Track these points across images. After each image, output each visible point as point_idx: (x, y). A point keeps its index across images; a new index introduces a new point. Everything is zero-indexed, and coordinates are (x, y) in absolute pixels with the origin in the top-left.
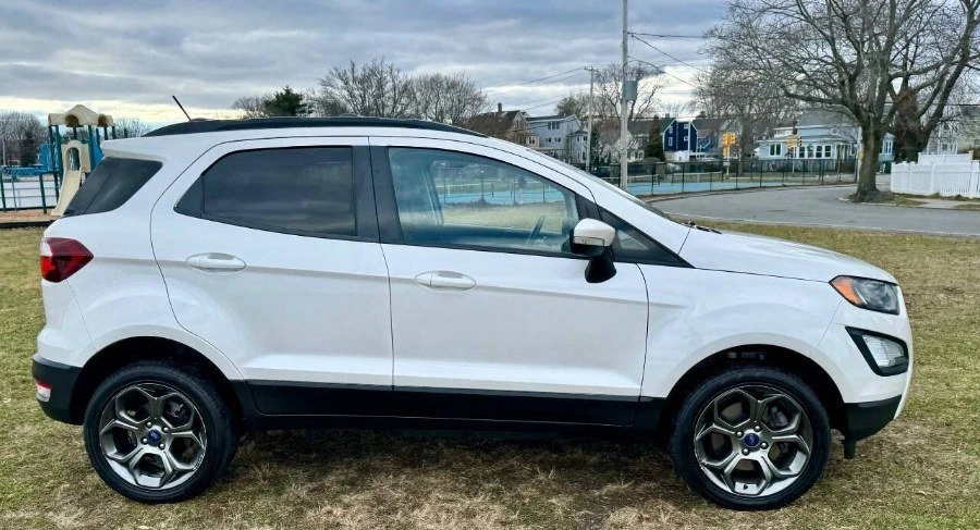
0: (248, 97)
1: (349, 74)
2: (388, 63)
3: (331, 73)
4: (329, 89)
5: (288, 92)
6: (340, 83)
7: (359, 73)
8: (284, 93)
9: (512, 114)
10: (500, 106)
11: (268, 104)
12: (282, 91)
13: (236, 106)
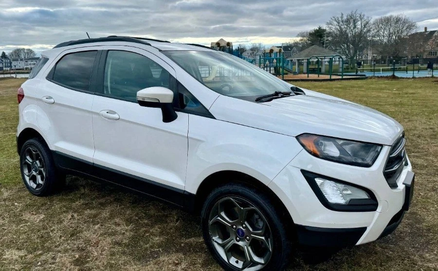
0: (303, 32)
1: (340, 19)
2: (359, 12)
3: (331, 19)
4: (330, 26)
5: (320, 28)
6: (335, 23)
7: (345, 18)
8: (318, 29)
9: (432, 32)
10: (426, 28)
11: (311, 34)
12: (317, 28)
13: (298, 36)
